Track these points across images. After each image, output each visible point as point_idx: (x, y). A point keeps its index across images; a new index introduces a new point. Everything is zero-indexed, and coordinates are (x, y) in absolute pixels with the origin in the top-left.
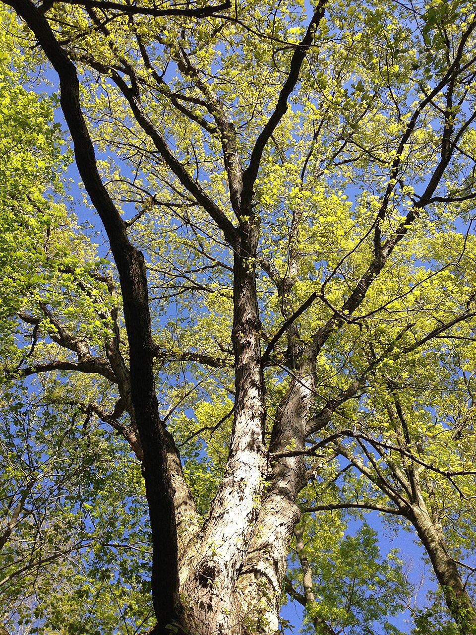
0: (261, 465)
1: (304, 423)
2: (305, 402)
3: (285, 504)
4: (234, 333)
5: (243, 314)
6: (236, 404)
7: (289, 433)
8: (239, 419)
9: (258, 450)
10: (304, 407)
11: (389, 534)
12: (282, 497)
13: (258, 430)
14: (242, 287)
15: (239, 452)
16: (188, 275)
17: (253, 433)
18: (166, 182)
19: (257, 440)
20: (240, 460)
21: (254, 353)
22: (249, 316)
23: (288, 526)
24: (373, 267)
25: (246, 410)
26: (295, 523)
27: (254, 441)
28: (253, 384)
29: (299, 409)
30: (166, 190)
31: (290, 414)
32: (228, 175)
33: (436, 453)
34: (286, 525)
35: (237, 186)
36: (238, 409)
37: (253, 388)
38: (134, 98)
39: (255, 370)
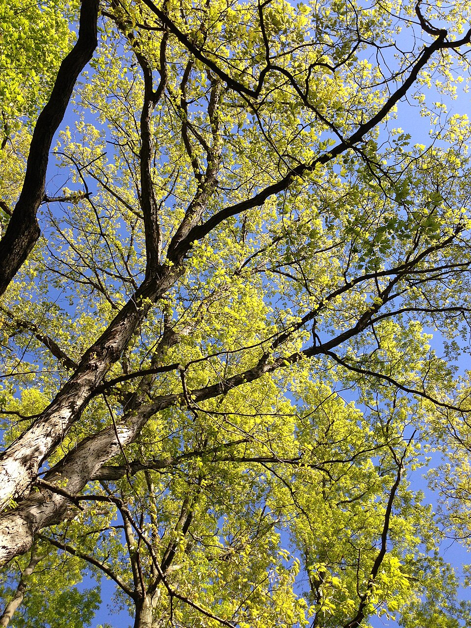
0: (21, 483)
1: (98, 466)
2: (113, 449)
3: (22, 530)
4: (91, 350)
5: (110, 340)
6: (43, 413)
7: (77, 467)
8: (34, 429)
9: (30, 468)
10: (108, 453)
11: (112, 607)
12: (25, 522)
13: (44, 450)
14: (126, 316)
15: (11, 459)
16: (99, 272)
17: (37, 450)
18: (136, 185)
19: (35, 459)
20: (5, 467)
21: (94, 379)
22: (114, 345)
23: (9, 552)
24: (249, 373)
25: (47, 425)
26: (18, 553)
27: (32, 457)
28: (72, 406)
29: (102, 452)
30: (133, 191)
31: (91, 451)
32: (185, 219)
33: (198, 561)
34: (8, 551)
35: (186, 231)
36: (41, 418)
37: (69, 408)
38: (151, 102)
39: (83, 394)
